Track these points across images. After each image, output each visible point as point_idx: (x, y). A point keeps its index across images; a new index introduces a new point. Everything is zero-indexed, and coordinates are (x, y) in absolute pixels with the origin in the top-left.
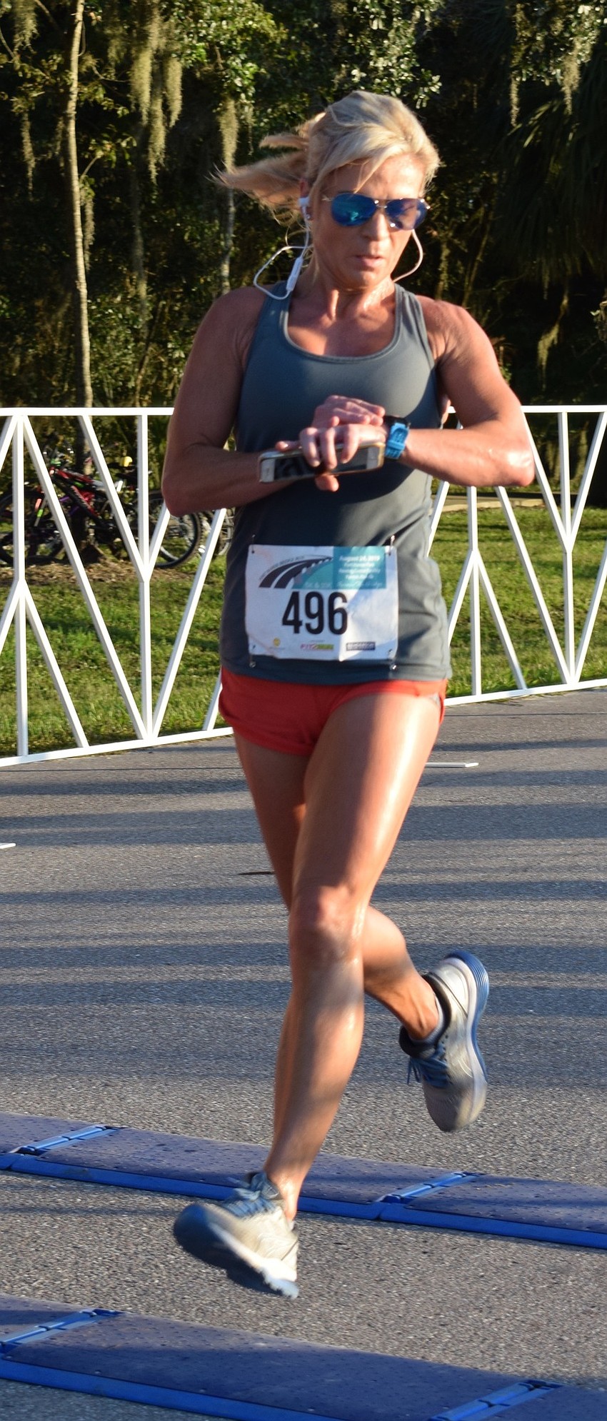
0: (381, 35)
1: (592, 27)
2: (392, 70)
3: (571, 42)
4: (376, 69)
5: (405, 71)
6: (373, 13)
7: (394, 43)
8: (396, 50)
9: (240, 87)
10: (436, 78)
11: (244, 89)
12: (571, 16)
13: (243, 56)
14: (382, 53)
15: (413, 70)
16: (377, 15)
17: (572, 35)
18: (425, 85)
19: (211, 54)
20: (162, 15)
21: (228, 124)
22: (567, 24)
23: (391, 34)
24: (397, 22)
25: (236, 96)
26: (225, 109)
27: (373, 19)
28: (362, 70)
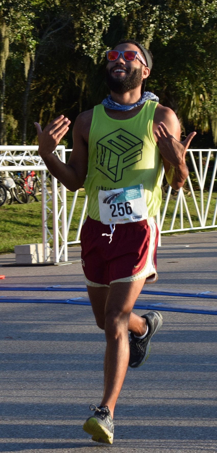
0: (93, 34)
1: (153, 31)
2: (95, 45)
3: (148, 36)
4: (90, 45)
5: (99, 45)
6: (90, 28)
7: (96, 37)
8: (97, 39)
9: (31, 48)
10: (108, 48)
11: (32, 49)
12: (147, 28)
13: (32, 38)
14: (93, 41)
15: (101, 45)
16: (91, 28)
17: (148, 34)
18: (105, 50)
19: (22, 38)
20: (6, 24)
21: (27, 60)
22: (146, 30)
23: (96, 34)
24: (97, 30)
25: (29, 51)
26: (26, 56)
27: (90, 29)
28: (86, 45)
